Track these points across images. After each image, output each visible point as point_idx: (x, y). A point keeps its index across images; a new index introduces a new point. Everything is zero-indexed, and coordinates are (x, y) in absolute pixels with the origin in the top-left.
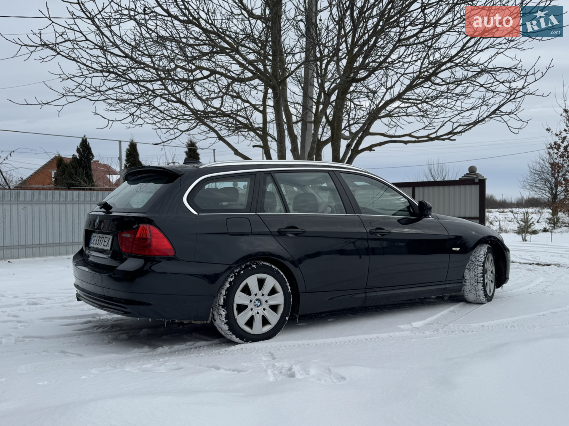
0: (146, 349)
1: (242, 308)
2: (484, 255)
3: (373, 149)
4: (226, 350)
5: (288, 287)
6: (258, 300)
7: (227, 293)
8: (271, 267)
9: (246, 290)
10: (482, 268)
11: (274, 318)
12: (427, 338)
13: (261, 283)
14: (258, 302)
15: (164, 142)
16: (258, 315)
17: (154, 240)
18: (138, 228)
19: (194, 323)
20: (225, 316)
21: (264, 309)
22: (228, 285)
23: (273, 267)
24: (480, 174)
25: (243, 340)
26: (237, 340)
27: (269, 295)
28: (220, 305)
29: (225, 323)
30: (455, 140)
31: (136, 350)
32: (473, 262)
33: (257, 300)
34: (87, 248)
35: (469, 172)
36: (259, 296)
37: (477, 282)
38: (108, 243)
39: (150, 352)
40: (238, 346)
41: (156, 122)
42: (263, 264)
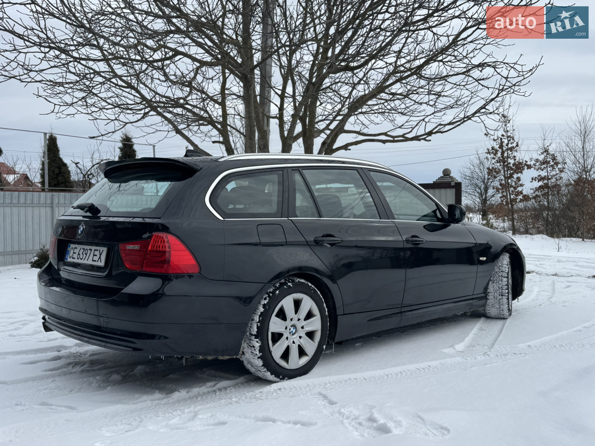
0: (157, 395)
1: (277, 337)
2: (507, 265)
3: (349, 148)
4: (261, 392)
5: (325, 309)
6: (294, 326)
7: (261, 318)
8: (308, 284)
9: (282, 315)
10: (507, 279)
11: (311, 347)
12: (488, 365)
13: (297, 304)
14: (294, 329)
15: (102, 135)
16: (294, 344)
17: (173, 253)
18: (150, 237)
19: (221, 359)
20: (259, 348)
21: (300, 337)
22: (261, 309)
23: (310, 284)
24: (454, 177)
25: (278, 377)
26: (272, 377)
27: (305, 320)
28: (252, 335)
29: (258, 358)
30: (430, 140)
31: (145, 397)
32: (496, 272)
33: (292, 326)
34: (61, 263)
35: (443, 175)
36: (295, 322)
37: (502, 295)
38: (100, 258)
39: (164, 398)
40: (274, 386)
41: (93, 112)
42: (299, 281)
